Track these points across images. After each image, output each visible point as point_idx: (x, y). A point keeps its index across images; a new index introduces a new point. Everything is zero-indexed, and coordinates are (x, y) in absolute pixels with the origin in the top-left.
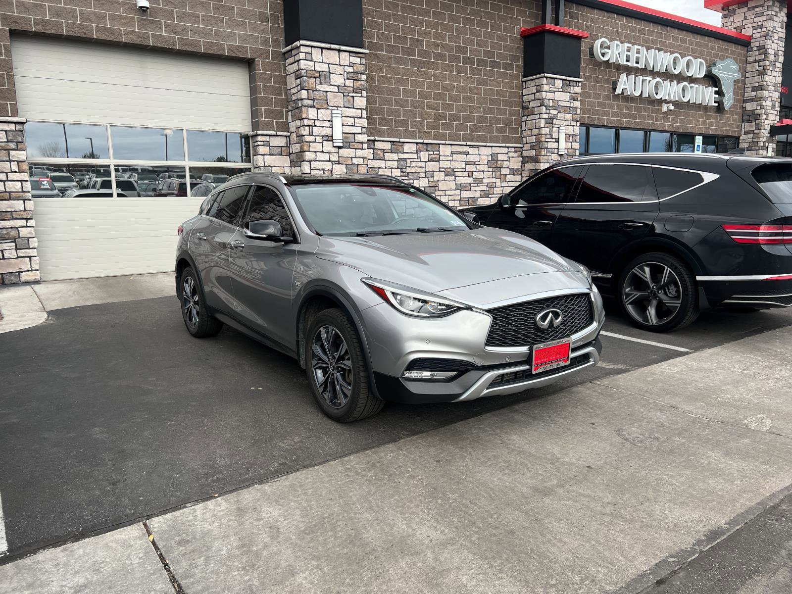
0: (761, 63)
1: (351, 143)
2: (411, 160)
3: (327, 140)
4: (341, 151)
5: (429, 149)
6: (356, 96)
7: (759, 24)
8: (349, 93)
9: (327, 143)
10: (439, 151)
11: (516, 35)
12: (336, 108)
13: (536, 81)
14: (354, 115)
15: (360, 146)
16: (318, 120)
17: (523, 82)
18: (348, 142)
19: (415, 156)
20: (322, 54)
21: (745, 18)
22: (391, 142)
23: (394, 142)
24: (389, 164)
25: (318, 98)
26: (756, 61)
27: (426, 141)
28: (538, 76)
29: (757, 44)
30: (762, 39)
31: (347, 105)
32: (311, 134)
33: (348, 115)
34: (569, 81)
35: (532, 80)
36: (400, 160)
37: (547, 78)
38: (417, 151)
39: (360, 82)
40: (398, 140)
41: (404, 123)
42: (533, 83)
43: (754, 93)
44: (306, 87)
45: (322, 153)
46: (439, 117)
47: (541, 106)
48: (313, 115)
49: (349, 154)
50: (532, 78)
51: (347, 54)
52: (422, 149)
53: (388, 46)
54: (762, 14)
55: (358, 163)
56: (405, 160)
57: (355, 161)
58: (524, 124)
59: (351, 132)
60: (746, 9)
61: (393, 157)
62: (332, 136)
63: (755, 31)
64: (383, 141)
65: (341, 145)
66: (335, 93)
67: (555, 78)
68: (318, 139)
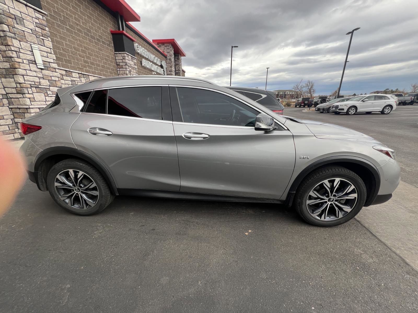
0: (170, 64)
1: (48, 68)
2: (78, 81)
3: (32, 63)
4: (43, 71)
5: (84, 77)
6: (45, 39)
7: (169, 52)
8: (39, 36)
9: (33, 65)
10: (89, 78)
11: (109, 32)
12: (33, 44)
13: (122, 54)
14: (46, 51)
15: (54, 70)
16: (22, 48)
17: (115, 54)
18: (47, 66)
19: (79, 79)
20: (13, 4)
21: (164, 49)
22: (65, 70)
23: (67, 71)
24: (67, 82)
25: (17, 33)
26: (169, 63)
27: (83, 73)
28: (123, 52)
29: (169, 58)
30: (170, 56)
31: (40, 43)
32: (18, 57)
33: (42, 50)
34: (133, 57)
35: (120, 54)
36: (72, 81)
37: (126, 54)
38: (79, 77)
39: (45, 31)
40: (69, 70)
41: (69, 62)
42: (120, 55)
43: (170, 73)
44: (6, 22)
45: (30, 71)
46: (85, 62)
47: (126, 65)
48: (17, 45)
49: (49, 74)
50: (120, 52)
51: (33, 10)
52: (81, 76)
53: (51, 15)
54: (169, 49)
55: (55, 80)
56: (75, 81)
57: (53, 78)
58: (118, 71)
59: (47, 61)
60: (164, 46)
61: (68, 79)
62: (35, 61)
63: (167, 54)
64: (61, 69)
65: (43, 67)
66: (30, 34)
67: (129, 55)
68: (25, 61)
